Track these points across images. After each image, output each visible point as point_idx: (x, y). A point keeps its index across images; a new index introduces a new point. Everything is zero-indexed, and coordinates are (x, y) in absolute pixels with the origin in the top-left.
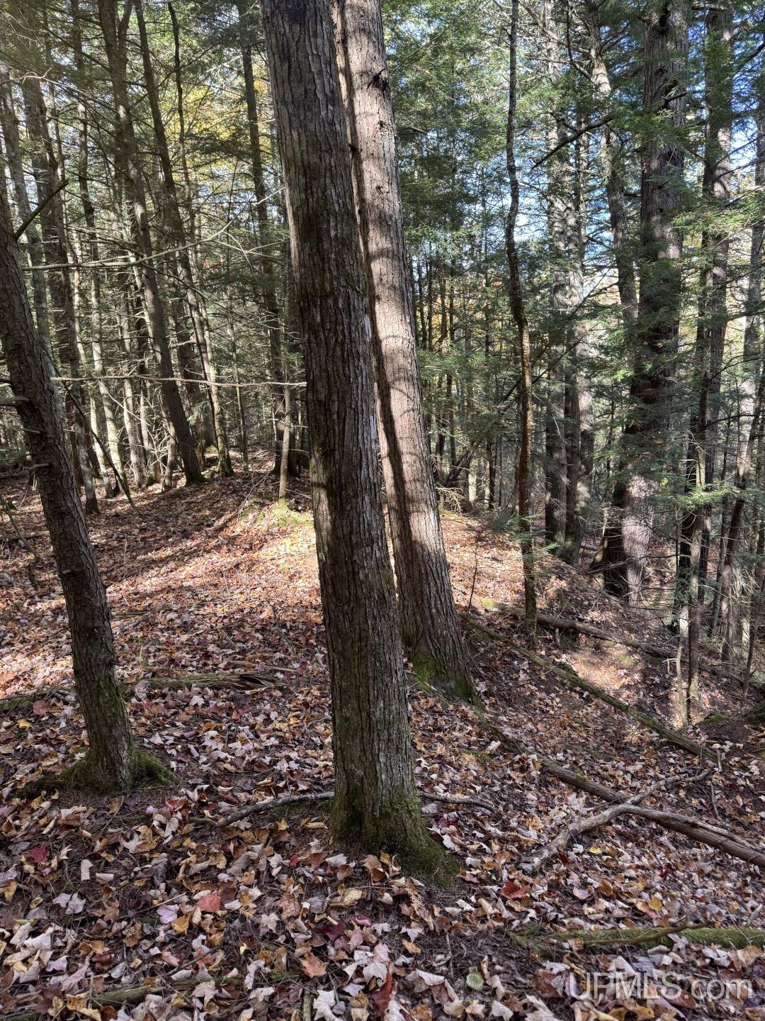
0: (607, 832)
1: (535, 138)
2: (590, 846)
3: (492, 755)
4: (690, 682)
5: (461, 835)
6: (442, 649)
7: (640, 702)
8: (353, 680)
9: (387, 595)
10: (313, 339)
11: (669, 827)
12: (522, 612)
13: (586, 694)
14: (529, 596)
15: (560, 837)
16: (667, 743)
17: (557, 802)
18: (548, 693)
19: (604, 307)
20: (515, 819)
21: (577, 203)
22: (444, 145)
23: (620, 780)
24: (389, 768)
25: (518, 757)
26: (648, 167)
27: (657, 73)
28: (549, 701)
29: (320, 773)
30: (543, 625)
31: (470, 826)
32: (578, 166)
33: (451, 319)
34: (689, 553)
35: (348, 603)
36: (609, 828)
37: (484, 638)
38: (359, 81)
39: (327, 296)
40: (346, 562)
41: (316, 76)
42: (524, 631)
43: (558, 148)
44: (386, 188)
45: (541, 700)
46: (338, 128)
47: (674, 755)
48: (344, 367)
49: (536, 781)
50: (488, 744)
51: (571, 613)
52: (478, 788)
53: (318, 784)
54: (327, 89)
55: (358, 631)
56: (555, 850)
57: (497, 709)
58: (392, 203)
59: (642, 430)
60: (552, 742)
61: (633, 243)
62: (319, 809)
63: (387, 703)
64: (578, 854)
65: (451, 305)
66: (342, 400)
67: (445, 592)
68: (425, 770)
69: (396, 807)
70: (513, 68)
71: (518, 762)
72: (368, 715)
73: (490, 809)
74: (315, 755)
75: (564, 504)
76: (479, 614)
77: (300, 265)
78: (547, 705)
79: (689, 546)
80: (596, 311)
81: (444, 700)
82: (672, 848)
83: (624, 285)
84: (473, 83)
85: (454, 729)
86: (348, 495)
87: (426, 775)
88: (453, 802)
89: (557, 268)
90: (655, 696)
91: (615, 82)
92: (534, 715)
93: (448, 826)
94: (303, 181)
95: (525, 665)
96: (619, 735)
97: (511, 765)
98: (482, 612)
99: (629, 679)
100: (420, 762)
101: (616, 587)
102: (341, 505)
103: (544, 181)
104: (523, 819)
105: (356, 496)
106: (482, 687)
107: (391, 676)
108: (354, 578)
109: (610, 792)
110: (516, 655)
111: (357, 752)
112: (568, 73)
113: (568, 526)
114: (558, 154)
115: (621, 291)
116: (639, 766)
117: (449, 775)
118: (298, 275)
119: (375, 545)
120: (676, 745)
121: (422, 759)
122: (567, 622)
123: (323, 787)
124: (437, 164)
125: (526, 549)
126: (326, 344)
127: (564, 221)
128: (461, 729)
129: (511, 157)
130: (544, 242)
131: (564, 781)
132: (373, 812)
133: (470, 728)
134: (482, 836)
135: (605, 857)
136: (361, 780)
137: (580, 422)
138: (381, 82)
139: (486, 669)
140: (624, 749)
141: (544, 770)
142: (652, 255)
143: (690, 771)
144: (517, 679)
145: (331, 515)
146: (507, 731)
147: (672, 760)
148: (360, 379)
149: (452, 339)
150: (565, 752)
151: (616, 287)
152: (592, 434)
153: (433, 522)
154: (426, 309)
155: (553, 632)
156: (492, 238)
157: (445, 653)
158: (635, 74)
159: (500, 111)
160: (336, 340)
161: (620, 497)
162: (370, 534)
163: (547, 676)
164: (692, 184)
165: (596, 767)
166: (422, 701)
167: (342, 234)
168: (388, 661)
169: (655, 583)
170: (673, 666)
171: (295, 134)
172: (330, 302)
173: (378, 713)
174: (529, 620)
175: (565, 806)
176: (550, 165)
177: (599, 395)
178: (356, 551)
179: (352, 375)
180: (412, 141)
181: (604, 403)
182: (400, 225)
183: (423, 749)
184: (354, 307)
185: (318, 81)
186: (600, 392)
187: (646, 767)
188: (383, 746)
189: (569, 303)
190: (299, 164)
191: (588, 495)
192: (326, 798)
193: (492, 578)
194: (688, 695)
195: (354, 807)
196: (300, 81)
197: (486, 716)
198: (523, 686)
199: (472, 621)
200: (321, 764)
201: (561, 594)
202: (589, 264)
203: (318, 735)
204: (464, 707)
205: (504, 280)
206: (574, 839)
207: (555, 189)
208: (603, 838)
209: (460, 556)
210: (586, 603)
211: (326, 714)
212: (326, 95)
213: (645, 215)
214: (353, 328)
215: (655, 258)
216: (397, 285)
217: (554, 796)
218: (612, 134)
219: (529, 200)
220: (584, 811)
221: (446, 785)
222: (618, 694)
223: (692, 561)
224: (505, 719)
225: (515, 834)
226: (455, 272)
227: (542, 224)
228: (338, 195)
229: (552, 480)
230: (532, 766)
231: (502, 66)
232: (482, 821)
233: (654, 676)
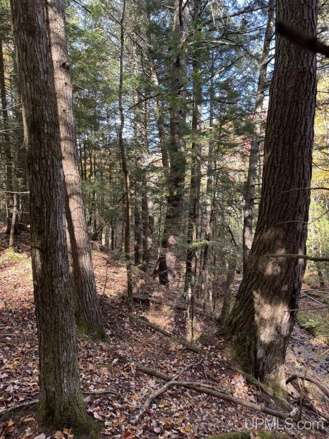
0: (165, 395)
1: (130, 98)
2: (159, 404)
3: (115, 366)
4: (192, 320)
5: (102, 411)
6: (91, 317)
7: (174, 330)
8: (51, 344)
9: (69, 300)
10: (34, 178)
11: (189, 388)
12: (127, 295)
13: (153, 330)
14: (130, 288)
15: (146, 402)
16: (186, 349)
17: (143, 384)
18: (137, 331)
19: (157, 168)
20: (126, 397)
21: (146, 125)
22: (91, 95)
23: (169, 368)
24: (68, 385)
25: (126, 365)
26: (173, 115)
27: (176, 81)
28: (137, 335)
29: (31, 389)
30: (135, 300)
31: (106, 404)
32: (146, 111)
33: (95, 167)
34: (191, 267)
35: (49, 305)
36: (166, 393)
37: (110, 309)
38: (56, 64)
39: (42, 159)
40: (49, 286)
41: (39, 61)
42: (127, 304)
43: (139, 103)
44: (68, 111)
45: (134, 335)
46: (49, 85)
47: (189, 354)
48: (50, 192)
49: (134, 375)
50: (113, 360)
51: (146, 293)
52: (109, 384)
53: (30, 396)
54: (45, 67)
55: (54, 319)
56: (145, 410)
57: (116, 342)
58: (70, 118)
59: (172, 217)
60: (140, 355)
61: (168, 144)
62: (30, 410)
63: (68, 353)
64: (154, 409)
65: (95, 162)
66: (49, 207)
67: (93, 289)
68: (84, 379)
69: (71, 404)
70: (121, 70)
71: (126, 367)
72: (59, 360)
73: (115, 394)
74: (28, 380)
75: (142, 246)
76: (107, 298)
77: (29, 144)
78: (137, 337)
79: (191, 264)
80: (154, 169)
81: (92, 341)
82: (191, 397)
83: (164, 160)
84: (104, 72)
85: (97, 355)
86: (50, 252)
87: (84, 381)
88: (98, 394)
89: (138, 151)
90: (180, 327)
91: (160, 81)
92: (132, 342)
93: (96, 407)
94: (31, 106)
95: (128, 320)
96: (167, 348)
97: (123, 369)
98: (109, 296)
99: (169, 320)
100: (82, 375)
101: (164, 281)
102: (47, 258)
103: (133, 116)
104: (130, 396)
105: (55, 252)
106: (109, 333)
107: (71, 339)
108: (53, 293)
109: (165, 375)
110: (124, 315)
111: (52, 379)
112: (142, 75)
113: (144, 256)
114: (139, 105)
115: (163, 162)
116: (176, 361)
117: (96, 379)
118: (28, 148)
119: (64, 276)
120: (190, 349)
121: (82, 374)
122: (144, 298)
123: (32, 397)
124: (88, 102)
125: (128, 268)
126: (41, 181)
127: (141, 132)
128: (100, 355)
129: (120, 104)
130: (133, 140)
131: (145, 373)
132: (60, 408)
133: (104, 354)
134: (112, 409)
135: (166, 409)
136: (54, 393)
137: (148, 213)
138: (66, 66)
139: (111, 323)
140: (169, 353)
141: (138, 369)
142: (175, 150)
143: (196, 361)
144: (124, 327)
145: (41, 262)
146: (120, 352)
147: (188, 357)
148: (58, 197)
149: (95, 176)
150: (146, 359)
151: (161, 161)
152: (153, 217)
153: (88, 259)
154: (83, 162)
155: (139, 303)
156: (112, 136)
157: (92, 319)
158: (167, 79)
159: (115, 85)
160: (46, 179)
161: (165, 244)
162: (61, 271)
163: (137, 324)
164: (188, 123)
165: (159, 364)
166: (82, 343)
167: (50, 131)
168: (69, 332)
169: (177, 277)
170: (186, 313)
171: (28, 85)
172: (44, 161)
173: (63, 359)
174: (129, 299)
175: (147, 386)
176: (135, 109)
177: (155, 202)
178: (54, 280)
179: (54, 196)
180: (77, 91)
181: (157, 205)
182: (74, 127)
183: (83, 368)
184: (56, 165)
185: (40, 63)
186: (156, 201)
187: (179, 361)
188: (65, 375)
189: (143, 165)
190: (30, 98)
191: (151, 242)
192: (35, 403)
193: (113, 280)
194: (192, 326)
195: (50, 407)
196: (31, 62)
197: (111, 346)
198: (127, 329)
199: (105, 302)
200: (31, 384)
201: (142, 286)
202: (151, 150)
203: (29, 368)
204: (101, 344)
205: (117, 153)
206: (153, 401)
207: (137, 119)
208: (164, 398)
209: (100, 272)
210: (152, 288)
211: (34, 357)
212: (44, 69)
213: (172, 133)
214: (55, 174)
215: (176, 151)
216: (72, 152)
217: (142, 381)
218: (159, 101)
219: (127, 122)
220: (155, 387)
221: (94, 385)
222: (165, 328)
223: (192, 269)
224: (119, 346)
225: (126, 405)
226: (97, 148)
227: (131, 132)
228: (49, 114)
229: (137, 236)
230: (132, 368)
231: (116, 67)
232: (111, 401)
233: (179, 318)
